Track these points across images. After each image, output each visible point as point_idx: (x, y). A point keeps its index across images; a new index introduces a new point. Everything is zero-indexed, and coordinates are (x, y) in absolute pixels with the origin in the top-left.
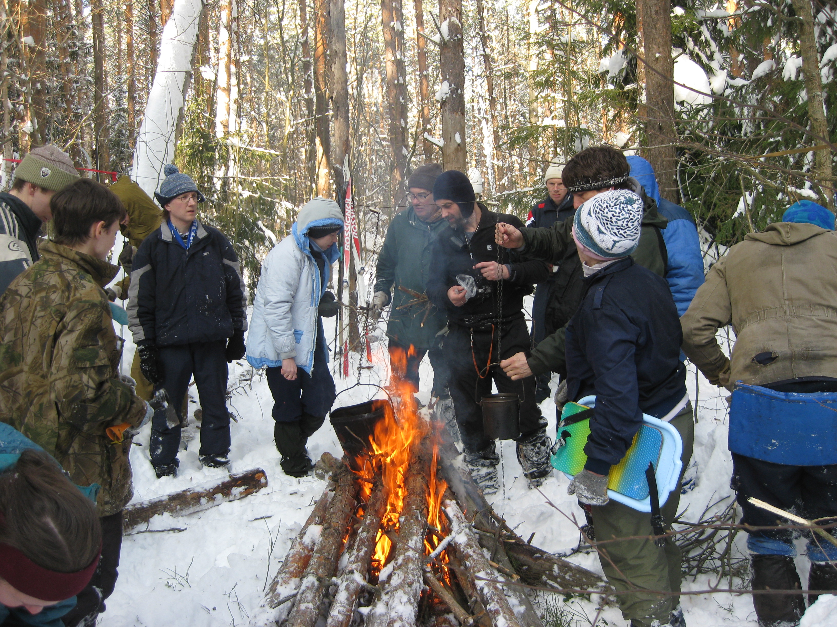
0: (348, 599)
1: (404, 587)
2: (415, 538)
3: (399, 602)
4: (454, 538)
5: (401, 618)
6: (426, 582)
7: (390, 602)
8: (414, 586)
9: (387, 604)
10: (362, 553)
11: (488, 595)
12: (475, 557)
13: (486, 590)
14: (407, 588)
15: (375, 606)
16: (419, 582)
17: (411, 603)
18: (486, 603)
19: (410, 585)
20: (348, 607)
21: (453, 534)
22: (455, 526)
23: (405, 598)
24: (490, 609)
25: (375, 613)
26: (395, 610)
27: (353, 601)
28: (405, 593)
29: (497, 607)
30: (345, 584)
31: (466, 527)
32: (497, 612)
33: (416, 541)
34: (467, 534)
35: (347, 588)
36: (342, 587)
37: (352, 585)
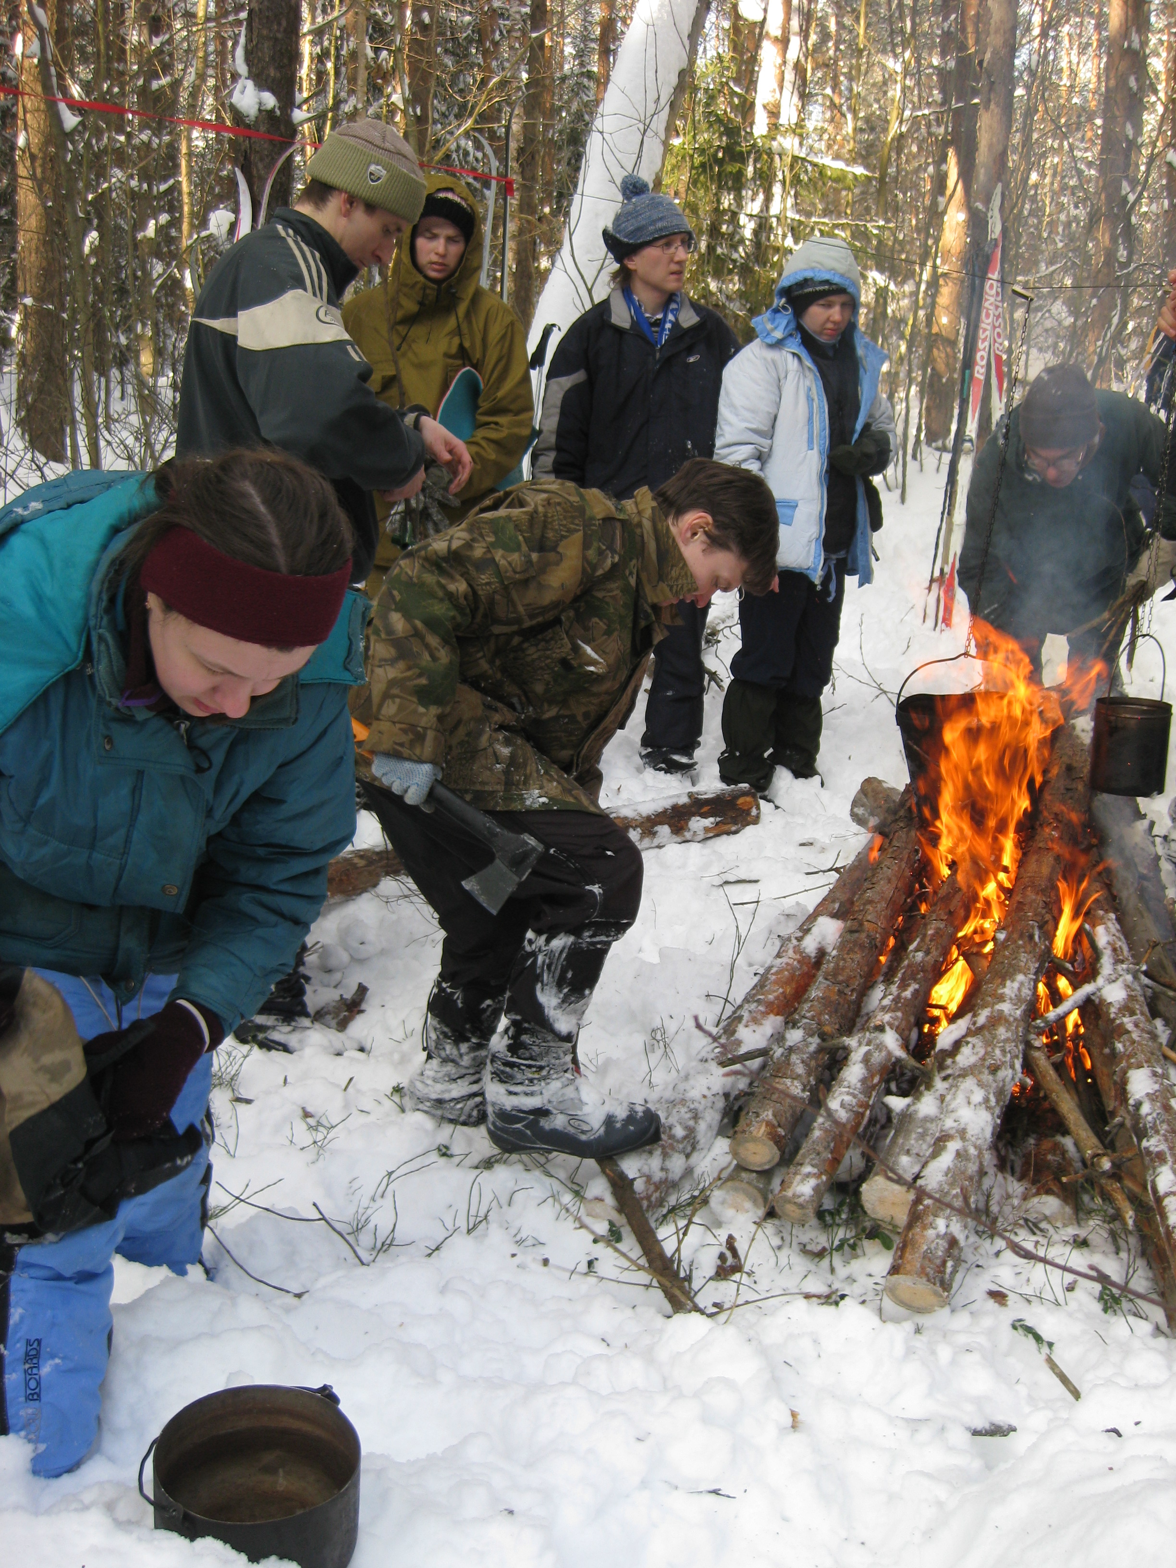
0: (863, 1081)
1: (980, 1072)
2: (1020, 977)
3: (965, 1101)
4: (1099, 990)
5: (962, 1133)
6: (1028, 1067)
7: (948, 1098)
8: (1001, 1074)
9: (942, 1098)
10: (908, 994)
11: (1149, 1118)
12: (1135, 1036)
13: (1145, 1109)
14: (986, 1077)
15: (918, 1099)
16: (1012, 1067)
17: (988, 1108)
18: (1142, 1134)
19: (994, 1070)
20: (861, 1096)
21: (1100, 981)
22: (1106, 965)
23: (978, 1096)
24: (1146, 1149)
25: (916, 1112)
26: (954, 1115)
27: (873, 1087)
28: (981, 1084)
29: (1163, 1147)
30: (864, 1049)
31: (1128, 971)
32: (1160, 1157)
33: (1022, 984)
34: (1127, 986)
35: (866, 1060)
36: (857, 1056)
37: (876, 1054)
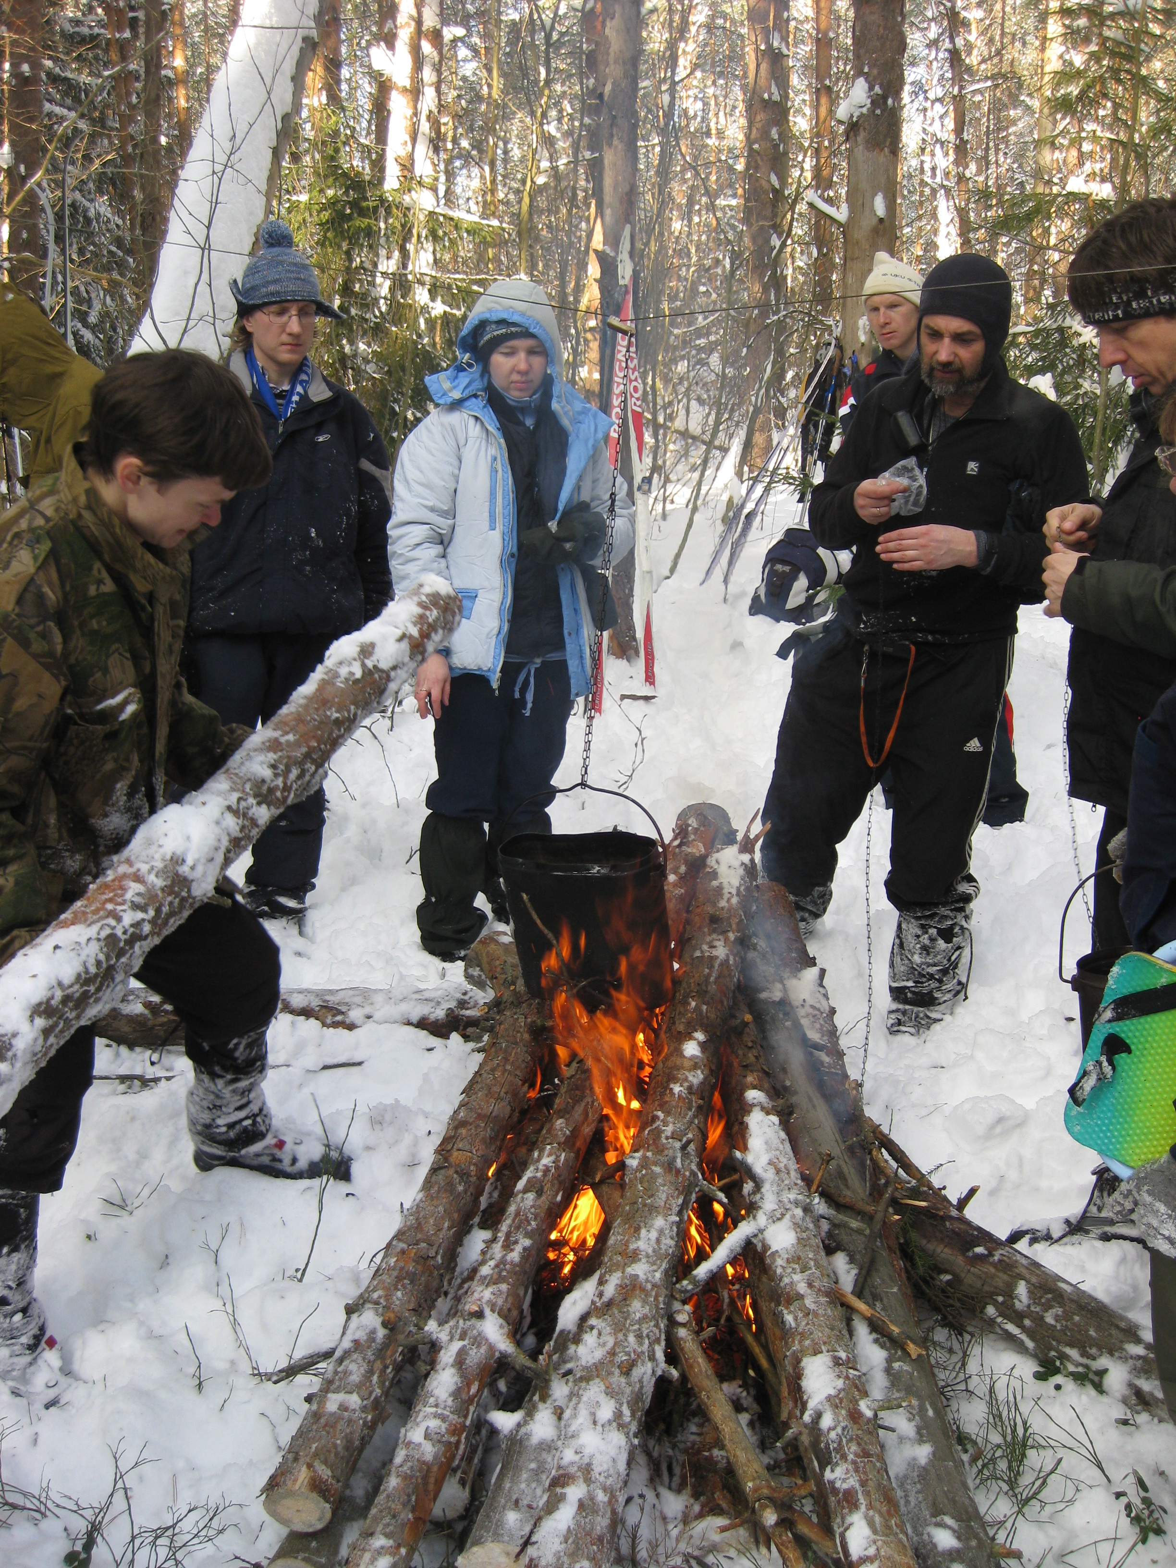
0: (456, 1394)
1: (610, 1373)
2: (659, 1222)
3: (588, 1423)
4: (761, 1231)
5: (587, 1470)
6: (672, 1358)
7: (567, 1414)
8: (637, 1372)
9: (559, 1413)
10: (515, 1255)
11: (833, 1435)
12: (809, 1302)
13: (827, 1421)
14: (617, 1379)
15: (530, 1414)
16: (652, 1358)
17: (621, 1426)
18: (825, 1461)
19: (627, 1370)
20: (454, 1418)
21: (762, 1219)
22: (769, 1201)
23: (606, 1412)
24: (832, 1483)
25: (528, 1435)
26: (575, 1443)
27: (470, 1401)
28: (610, 1392)
29: (852, 1482)
30: (457, 1345)
31: (797, 1203)
32: (850, 1500)
33: (661, 1232)
34: (796, 1226)
35: (460, 1362)
36: (447, 1356)
37: (473, 1352)
